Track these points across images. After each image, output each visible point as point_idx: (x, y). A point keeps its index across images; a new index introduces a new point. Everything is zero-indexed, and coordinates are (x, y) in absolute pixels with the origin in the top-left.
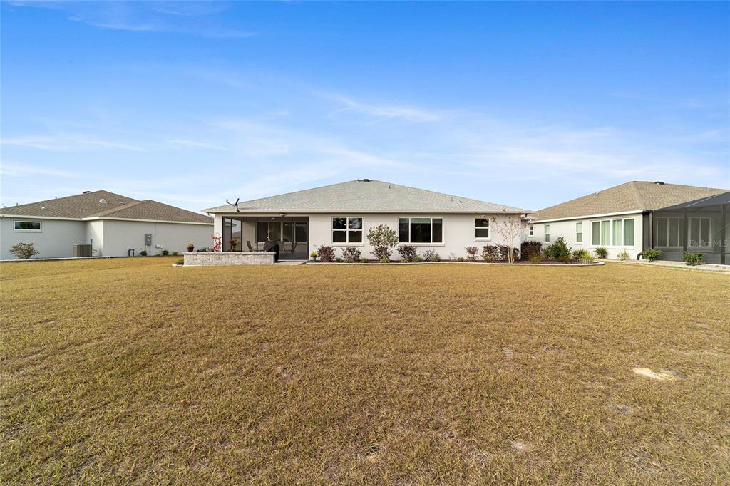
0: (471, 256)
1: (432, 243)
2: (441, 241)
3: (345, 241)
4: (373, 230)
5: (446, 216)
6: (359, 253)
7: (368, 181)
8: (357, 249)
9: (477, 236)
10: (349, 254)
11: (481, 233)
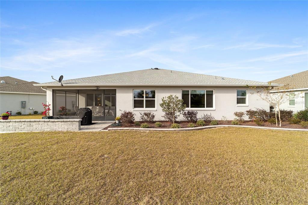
0: (238, 118)
1: (206, 108)
2: (212, 107)
3: (143, 107)
4: (165, 99)
5: (215, 89)
6: (153, 117)
7: (157, 69)
8: (152, 114)
9: (238, 103)
10: (146, 117)
11: (241, 101)
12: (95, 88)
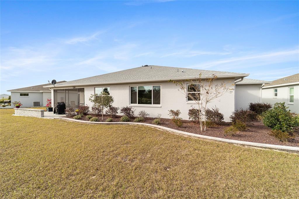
1: (152, 105)
2: (160, 103)
5: (163, 84)
9: (189, 100)
12: (72, 88)
